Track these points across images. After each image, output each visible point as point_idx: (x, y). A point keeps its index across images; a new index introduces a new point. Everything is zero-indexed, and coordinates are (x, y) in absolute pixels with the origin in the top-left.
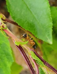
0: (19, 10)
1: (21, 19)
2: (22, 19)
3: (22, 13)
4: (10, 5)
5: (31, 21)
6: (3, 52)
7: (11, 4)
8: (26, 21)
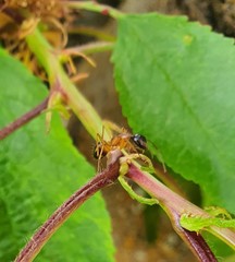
0: (157, 111)
1: (165, 142)
2: (169, 140)
3: (168, 122)
4: (128, 93)
5: (199, 148)
6: (81, 251)
7: (130, 88)
8: (182, 147)
